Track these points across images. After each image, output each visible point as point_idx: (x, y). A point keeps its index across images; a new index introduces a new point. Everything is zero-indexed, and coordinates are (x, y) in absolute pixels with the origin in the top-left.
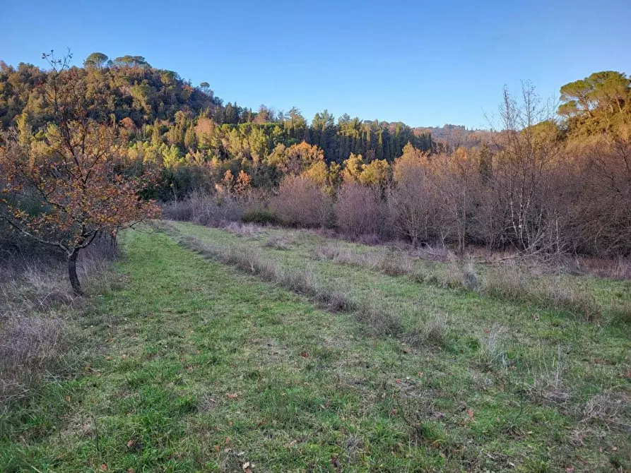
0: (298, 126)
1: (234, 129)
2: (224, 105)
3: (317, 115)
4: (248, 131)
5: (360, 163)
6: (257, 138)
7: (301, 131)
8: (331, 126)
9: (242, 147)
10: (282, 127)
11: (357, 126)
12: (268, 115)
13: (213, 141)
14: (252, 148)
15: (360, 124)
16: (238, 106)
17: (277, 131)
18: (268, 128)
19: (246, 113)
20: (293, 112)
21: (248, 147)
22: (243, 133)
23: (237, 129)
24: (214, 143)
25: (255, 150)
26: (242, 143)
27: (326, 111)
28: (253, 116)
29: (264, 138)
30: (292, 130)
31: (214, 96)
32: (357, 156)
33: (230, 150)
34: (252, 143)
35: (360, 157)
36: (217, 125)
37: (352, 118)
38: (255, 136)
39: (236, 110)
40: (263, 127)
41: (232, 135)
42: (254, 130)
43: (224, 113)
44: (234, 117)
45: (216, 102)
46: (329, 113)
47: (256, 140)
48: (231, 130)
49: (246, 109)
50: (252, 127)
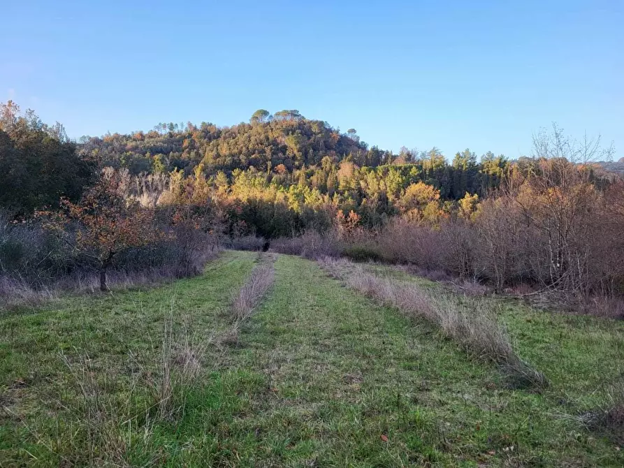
0: (438, 166)
1: (372, 171)
2: (369, 148)
3: (458, 154)
4: (386, 172)
6: (394, 178)
7: (440, 171)
8: (472, 165)
9: (379, 188)
10: (420, 168)
11: (502, 164)
12: (409, 157)
13: (352, 184)
14: (388, 189)
15: (505, 161)
16: (380, 148)
17: (414, 171)
18: (406, 169)
19: (387, 155)
20: (434, 151)
21: (384, 188)
22: (381, 174)
23: (376, 172)
24: (353, 185)
25: (391, 190)
26: (379, 184)
27: (467, 150)
28: (394, 158)
29: (400, 180)
30: (431, 170)
31: (360, 141)
32: (472, 196)
33: (367, 191)
34: (388, 184)
35: (476, 196)
36: (356, 167)
37: (497, 155)
38: (392, 177)
39: (377, 153)
40: (400, 168)
41: (370, 177)
42: (391, 172)
43: (366, 157)
44: (376, 160)
45: (362, 147)
46: (471, 151)
47: (392, 182)
48: (370, 172)
49: (388, 152)
50: (390, 169)
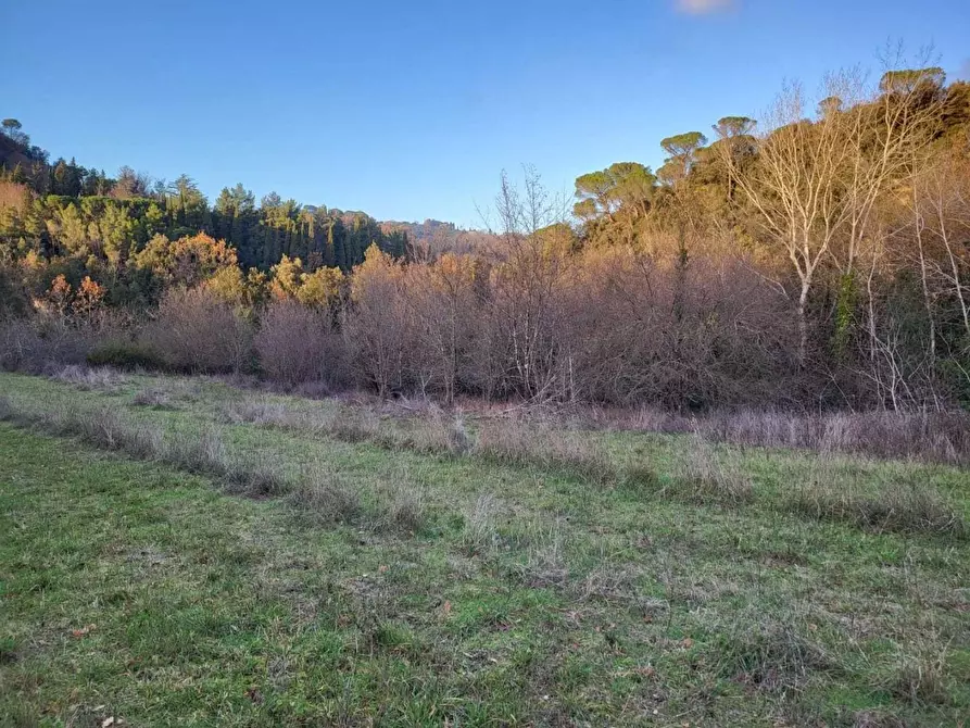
0: (192, 207)
1: (71, 206)
2: (51, 161)
3: (226, 191)
4: (99, 209)
5: (298, 271)
7: (196, 215)
8: (249, 210)
9: (88, 237)
10: (162, 206)
11: (293, 213)
12: (137, 187)
13: (28, 224)
14: (106, 240)
15: (297, 210)
16: (79, 165)
17: (153, 212)
18: (137, 206)
19: (94, 179)
20: (183, 182)
21: (97, 237)
22: (89, 212)
23: (77, 205)
24: (30, 227)
25: (112, 242)
26: (87, 230)
27: (240, 186)
28: (109, 185)
29: (129, 225)
30: (181, 212)
31: (30, 145)
32: (292, 260)
33: (63, 240)
34: (106, 230)
35: (298, 261)
36: (35, 195)
37: (285, 199)
38: (113, 219)
39: (75, 172)
40: (126, 204)
41: (68, 215)
42: (110, 210)
43: (52, 176)
44: (71, 184)
45: (36, 157)
46: (246, 188)
47: (113, 227)
48: (65, 207)
49: (93, 172)
50: (107, 204)
